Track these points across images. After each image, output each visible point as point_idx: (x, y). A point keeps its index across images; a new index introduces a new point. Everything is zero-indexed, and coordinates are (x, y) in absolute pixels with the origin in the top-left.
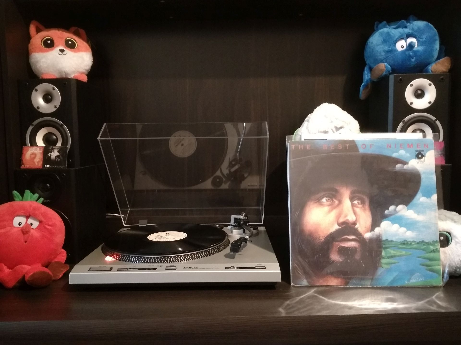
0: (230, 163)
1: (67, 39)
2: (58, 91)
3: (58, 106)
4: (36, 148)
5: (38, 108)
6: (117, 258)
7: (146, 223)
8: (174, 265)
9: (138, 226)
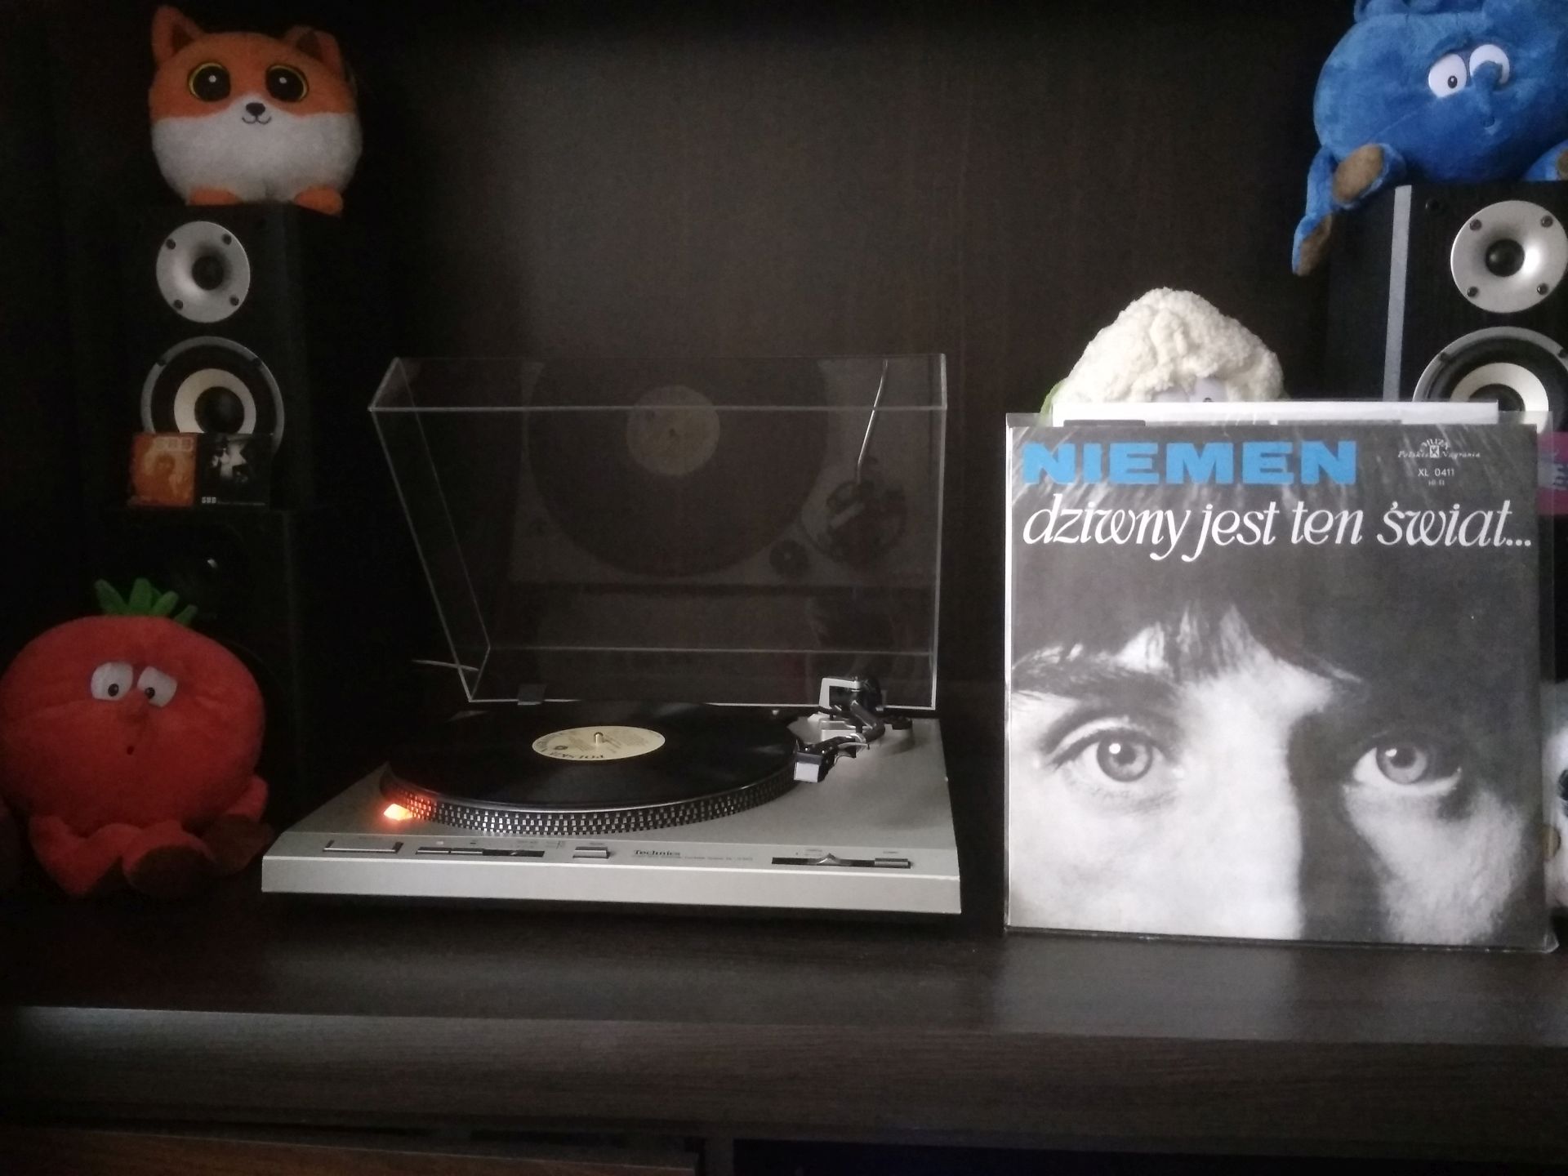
0: (831, 498)
1: (272, 69)
2: (242, 247)
3: (242, 299)
4: (173, 438)
5: (179, 304)
7: (540, 698)
8: (601, 844)
9: (516, 703)
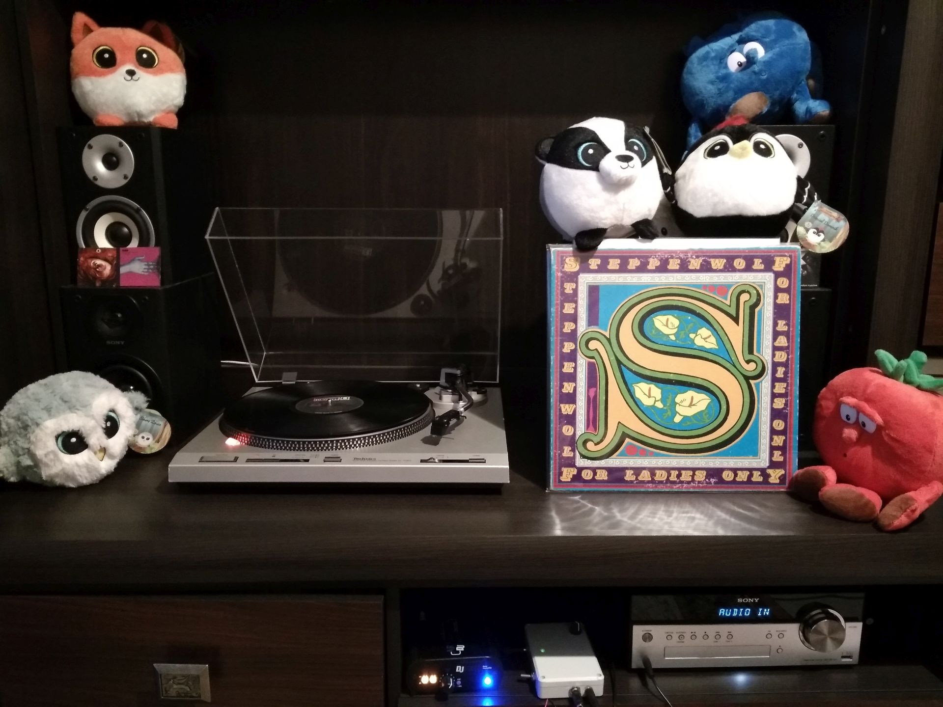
0: (445, 271)
1: (139, 49)
2: (129, 148)
3: (130, 176)
5: (95, 179)
6: (246, 442)
7: (295, 379)
8: (337, 455)
9: (282, 382)
